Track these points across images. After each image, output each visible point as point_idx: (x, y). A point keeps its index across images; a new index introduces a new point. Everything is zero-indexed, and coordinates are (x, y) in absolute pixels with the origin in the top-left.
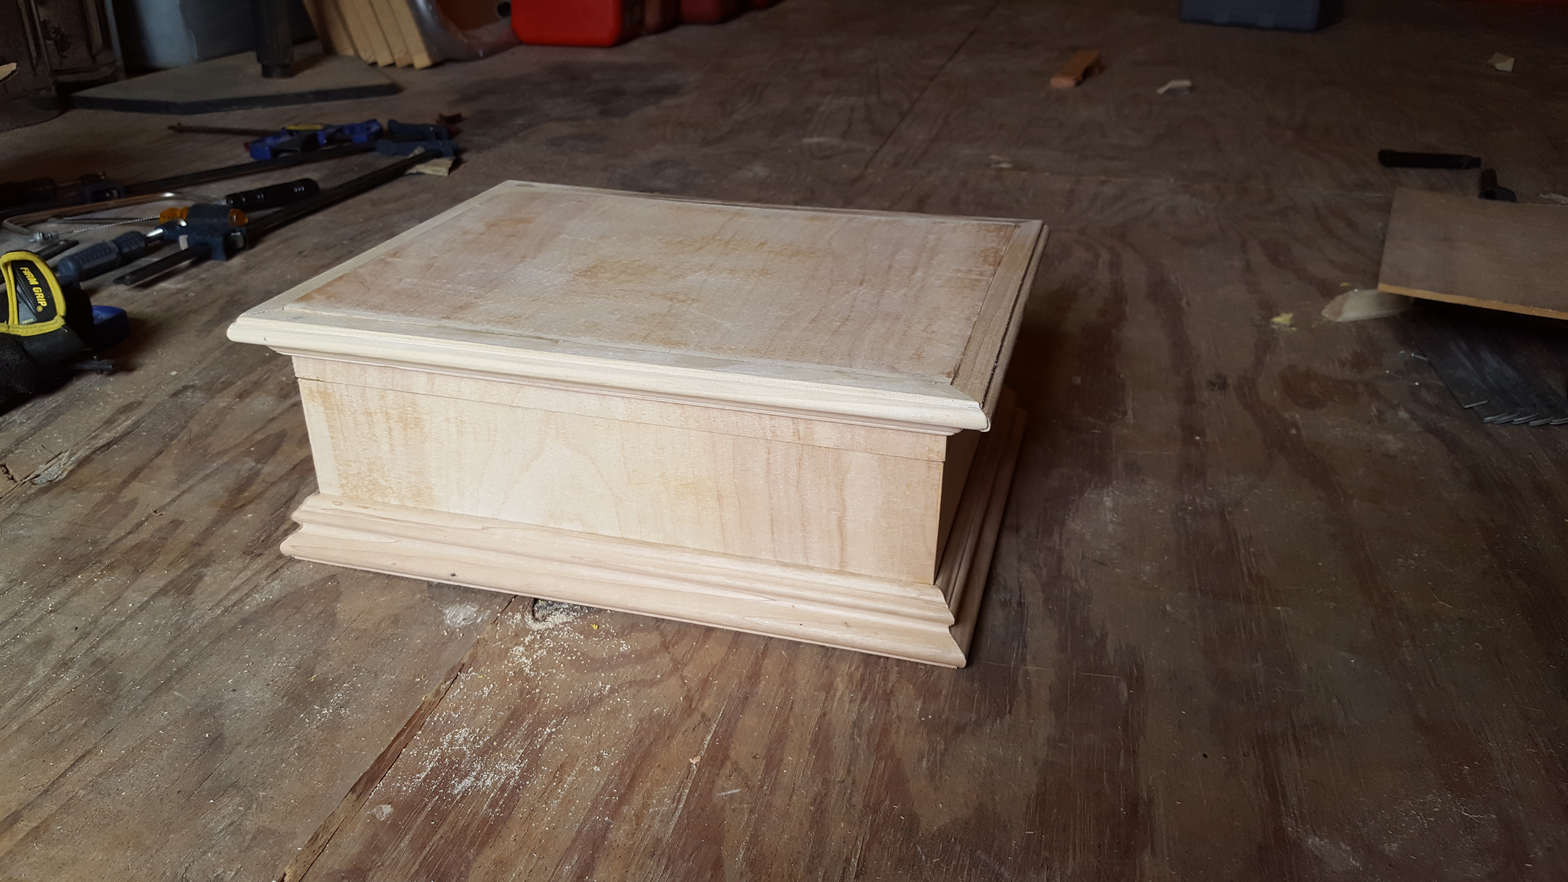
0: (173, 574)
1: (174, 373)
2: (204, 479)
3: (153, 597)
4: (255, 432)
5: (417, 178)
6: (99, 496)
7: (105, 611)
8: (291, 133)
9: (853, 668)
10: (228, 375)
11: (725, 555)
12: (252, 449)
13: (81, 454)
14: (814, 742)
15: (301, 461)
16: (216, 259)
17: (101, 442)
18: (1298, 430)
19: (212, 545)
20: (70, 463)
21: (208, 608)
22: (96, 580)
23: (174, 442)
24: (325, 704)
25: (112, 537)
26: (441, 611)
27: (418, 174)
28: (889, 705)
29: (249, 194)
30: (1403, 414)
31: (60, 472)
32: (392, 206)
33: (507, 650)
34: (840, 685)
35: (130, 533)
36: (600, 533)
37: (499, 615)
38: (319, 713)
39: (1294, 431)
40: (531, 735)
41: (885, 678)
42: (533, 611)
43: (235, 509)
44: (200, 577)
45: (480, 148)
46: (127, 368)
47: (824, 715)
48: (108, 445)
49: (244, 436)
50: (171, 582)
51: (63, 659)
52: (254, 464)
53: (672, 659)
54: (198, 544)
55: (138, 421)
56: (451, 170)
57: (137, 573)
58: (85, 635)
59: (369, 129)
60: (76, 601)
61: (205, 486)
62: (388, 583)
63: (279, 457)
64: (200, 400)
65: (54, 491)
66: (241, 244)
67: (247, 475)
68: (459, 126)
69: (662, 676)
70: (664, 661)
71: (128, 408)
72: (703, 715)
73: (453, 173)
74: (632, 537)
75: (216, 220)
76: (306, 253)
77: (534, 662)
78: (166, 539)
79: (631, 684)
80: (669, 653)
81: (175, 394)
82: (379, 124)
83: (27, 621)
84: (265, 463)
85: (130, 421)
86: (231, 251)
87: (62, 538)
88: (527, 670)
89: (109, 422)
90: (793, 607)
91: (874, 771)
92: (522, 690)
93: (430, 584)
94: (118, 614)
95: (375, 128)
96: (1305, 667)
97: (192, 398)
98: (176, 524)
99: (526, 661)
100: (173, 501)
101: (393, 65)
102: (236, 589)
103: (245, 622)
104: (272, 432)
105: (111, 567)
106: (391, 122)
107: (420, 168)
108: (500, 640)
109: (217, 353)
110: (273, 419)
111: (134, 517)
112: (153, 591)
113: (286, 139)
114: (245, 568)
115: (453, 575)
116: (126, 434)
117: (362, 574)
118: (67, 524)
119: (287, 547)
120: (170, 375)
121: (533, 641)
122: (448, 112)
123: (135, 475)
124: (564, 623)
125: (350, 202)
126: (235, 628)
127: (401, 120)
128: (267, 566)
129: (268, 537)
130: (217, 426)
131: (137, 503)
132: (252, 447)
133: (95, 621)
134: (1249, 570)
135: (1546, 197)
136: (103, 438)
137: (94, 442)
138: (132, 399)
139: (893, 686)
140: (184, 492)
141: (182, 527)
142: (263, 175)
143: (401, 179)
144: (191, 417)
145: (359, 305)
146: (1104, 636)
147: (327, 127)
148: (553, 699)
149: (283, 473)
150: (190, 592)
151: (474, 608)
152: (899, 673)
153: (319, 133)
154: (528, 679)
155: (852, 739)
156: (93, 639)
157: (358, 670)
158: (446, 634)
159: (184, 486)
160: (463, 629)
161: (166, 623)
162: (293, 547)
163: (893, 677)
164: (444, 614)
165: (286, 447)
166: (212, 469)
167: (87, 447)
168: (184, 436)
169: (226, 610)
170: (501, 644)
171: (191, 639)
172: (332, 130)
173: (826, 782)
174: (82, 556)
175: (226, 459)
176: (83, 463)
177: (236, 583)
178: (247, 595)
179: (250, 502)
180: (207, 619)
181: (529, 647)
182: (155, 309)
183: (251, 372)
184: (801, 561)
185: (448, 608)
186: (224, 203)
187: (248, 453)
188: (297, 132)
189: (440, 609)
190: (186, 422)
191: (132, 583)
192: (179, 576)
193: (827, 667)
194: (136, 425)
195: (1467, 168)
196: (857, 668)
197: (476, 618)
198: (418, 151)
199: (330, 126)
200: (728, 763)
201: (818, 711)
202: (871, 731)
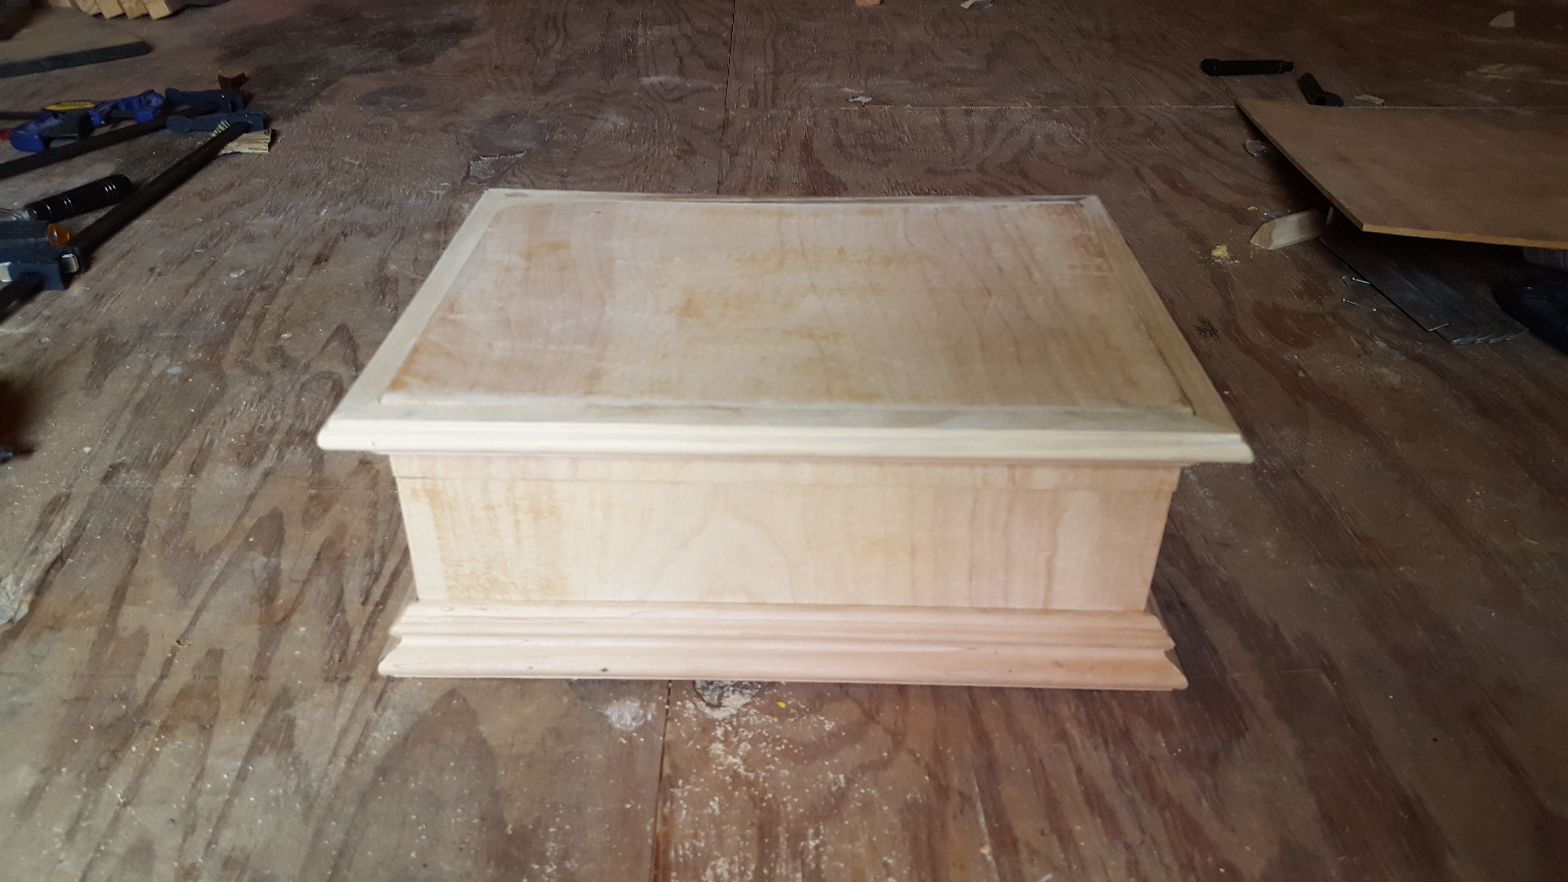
0: (254, 724)
1: (87, 450)
2: (214, 588)
3: (248, 759)
4: (241, 517)
5: (235, 160)
6: (90, 633)
7: (196, 789)
8: (55, 114)
9: (1073, 709)
10: (159, 444)
11: (914, 608)
12: (251, 540)
13: (31, 576)
14: (1089, 802)
15: (322, 547)
16: (49, 289)
17: (49, 557)
18: (1304, 372)
19: (277, 676)
20: (21, 591)
21: (325, 762)
22: (157, 749)
23: (145, 543)
24: (543, 860)
25: (142, 685)
26: (601, 714)
27: (234, 153)
28: (1134, 745)
29: (55, 200)
30: (1381, 344)
31: (16, 606)
32: (227, 198)
33: (705, 750)
34: (1074, 731)
35: (162, 677)
36: (769, 601)
37: (667, 707)
38: (543, 873)
39: (1301, 374)
40: (797, 854)
41: (1111, 714)
42: (699, 694)
43: (279, 623)
44: (291, 723)
45: (288, 115)
46: (25, 451)
47: (1079, 770)
48: (59, 560)
49: (230, 523)
50: (258, 735)
51: (181, 867)
52: (265, 560)
53: (886, 730)
54: (259, 678)
55: (79, 521)
56: (270, 145)
57: (206, 729)
58: (191, 828)
59: (149, 102)
60: (150, 784)
61: (220, 598)
62: (521, 689)
63: (291, 546)
64: (144, 482)
65: (26, 634)
66: (75, 267)
67: (265, 575)
68: (244, 88)
69: (889, 753)
70: (876, 733)
71: (56, 505)
72: (961, 794)
73: (272, 149)
74: (805, 601)
75: (32, 240)
76: (158, 270)
77: (745, 760)
78: (216, 678)
79: (864, 768)
80: (878, 723)
81: (107, 478)
82: (158, 96)
83: (101, 822)
84: (278, 555)
85: (68, 523)
86: (67, 279)
87: (78, 699)
88: (742, 771)
89: (43, 527)
90: (996, 653)
91: (1165, 824)
92: (752, 797)
93: (570, 682)
94: (216, 792)
95: (155, 101)
96: (1458, 628)
97: (132, 480)
98: (215, 655)
99: (735, 760)
100: (192, 624)
101: (123, 15)
102: (345, 731)
103: (383, 771)
104: (262, 514)
105: (166, 728)
106: (168, 91)
107: (232, 147)
108: (690, 739)
109: (127, 416)
110: (252, 497)
111: (155, 655)
112: (243, 751)
113: (53, 122)
114: (339, 700)
115: (605, 670)
116: (74, 541)
117: (484, 683)
118: (71, 678)
119: (385, 667)
120: (84, 452)
121: (726, 734)
122: (232, 72)
123: (119, 597)
124: (745, 705)
125: (172, 197)
126: (375, 782)
127: (178, 88)
128: (365, 691)
129: (343, 654)
130: (187, 514)
131: (147, 635)
132: (248, 536)
133: (192, 806)
134: (1353, 531)
136: (47, 551)
137: (39, 557)
138: (53, 492)
139: (1124, 722)
140: (199, 611)
141: (226, 657)
142: (41, 170)
143: (215, 162)
144: (147, 507)
146: (1276, 627)
147: (97, 103)
148: (793, 804)
149: (309, 565)
150: (290, 744)
151: (635, 702)
152: (1120, 705)
153: (91, 112)
154: (750, 784)
155: (1122, 791)
156: (205, 831)
157: (555, 806)
158: (624, 741)
159: (196, 602)
160: (639, 732)
161: (285, 792)
162: (396, 666)
163: (1118, 711)
164: (607, 717)
165: (293, 531)
166: (216, 574)
167: (34, 566)
168: (153, 536)
169: (350, 761)
170: (695, 744)
171: (330, 807)
172: (107, 108)
173: (1128, 847)
174: (119, 719)
175: (225, 557)
176: (40, 588)
177: (340, 722)
178: (365, 735)
179: (292, 611)
180: (334, 777)
181: (726, 742)
182: (9, 364)
183: (185, 437)
184: (1000, 604)
185: (606, 709)
186: (26, 215)
187: (249, 547)
188: (63, 113)
189: (599, 710)
190: (145, 514)
191: (208, 743)
192: (265, 724)
193: (1047, 712)
194: (80, 526)
195: (1281, 72)
196: (1077, 708)
197: (645, 716)
198: (222, 127)
199: (103, 103)
200: (1021, 846)
201: (1071, 766)
202: (1135, 780)
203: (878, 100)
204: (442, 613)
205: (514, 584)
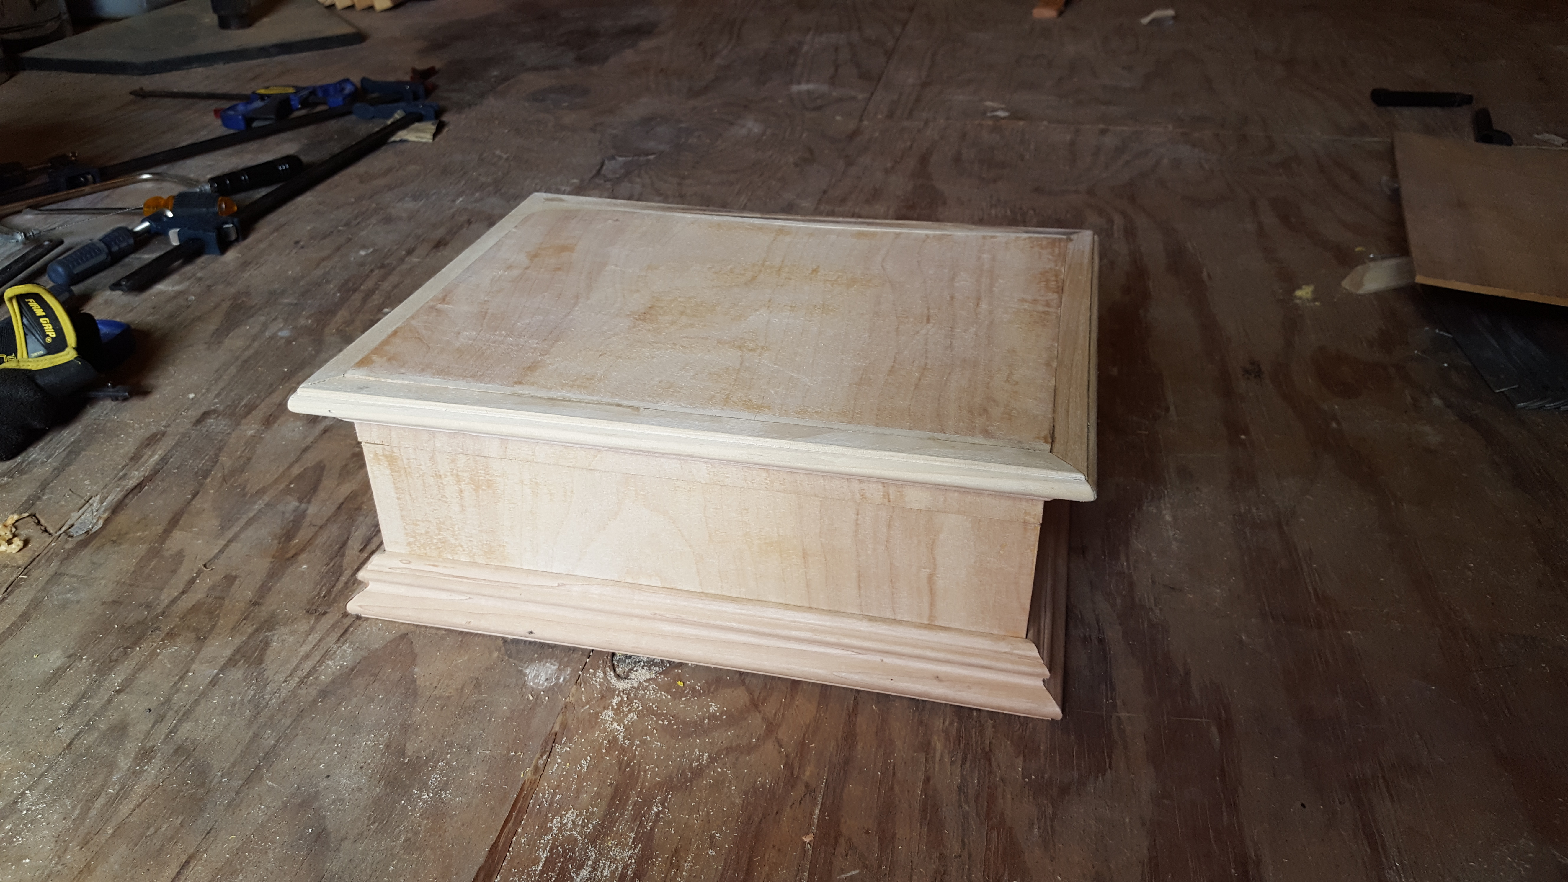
0: (238, 640)
1: (192, 396)
2: (248, 523)
3: (222, 670)
4: (291, 465)
5: (402, 147)
6: (142, 549)
7: (176, 688)
8: (262, 97)
9: (947, 723)
10: (249, 397)
11: (810, 609)
12: (292, 486)
13: (114, 497)
14: (923, 812)
15: (346, 498)
16: (209, 254)
17: (131, 483)
18: (1338, 423)
19: (271, 603)
20: (103, 509)
21: (282, 679)
22: (159, 651)
23: (208, 480)
24: (424, 786)
25: (165, 597)
26: (521, 671)
27: (402, 141)
28: (990, 764)
29: (233, 176)
30: (1437, 402)
31: (95, 521)
32: (381, 182)
33: (597, 715)
34: (938, 744)
35: (183, 593)
36: (679, 587)
37: (580, 672)
38: (420, 797)
39: (1334, 425)
40: (638, 815)
41: (981, 733)
42: (613, 665)
43: (288, 559)
44: (267, 644)
45: (461, 107)
46: (142, 392)
47: (927, 780)
48: (139, 486)
49: (281, 470)
50: (238, 650)
51: (143, 748)
52: (297, 504)
53: (764, 719)
54: (256, 603)
55: (166, 455)
56: (435, 136)
57: (201, 640)
58: (161, 718)
59: (343, 89)
60: (144, 678)
61: (250, 533)
62: (461, 641)
63: (322, 494)
64: (226, 428)
65: (94, 544)
66: (233, 236)
67: (292, 518)
68: (433, 80)
69: (757, 740)
70: (755, 721)
71: (152, 440)
72: (807, 785)
73: (437, 139)
74: (713, 592)
75: (204, 210)
76: (302, 243)
77: (627, 729)
78: (224, 598)
79: (729, 750)
80: (760, 712)
81: (199, 421)
82: (352, 84)
83: (97, 702)
84: (309, 502)
85: (157, 456)
86: (224, 245)
87: (114, 602)
88: (620, 737)
89: (135, 458)
90: (882, 660)
91: (988, 842)
92: (620, 762)
93: (505, 640)
94: (190, 692)
95: (348, 89)
96: (1383, 699)
97: (217, 425)
98: (230, 580)
99: (618, 728)
100: (221, 552)
101: (352, 7)
102: (307, 656)
103: (324, 694)
104: (309, 465)
105: (171, 635)
106: (364, 80)
107: (402, 135)
108: (587, 703)
109: (233, 370)
110: (306, 449)
111: (184, 573)
112: (223, 661)
113: (258, 104)
114: (312, 629)
115: (531, 633)
116: (155, 472)
117: (433, 631)
118: (115, 584)
119: (353, 606)
120: (188, 398)
121: (621, 703)
122: (422, 65)
123: (174, 522)
124: (648, 681)
125: (336, 178)
126: (315, 702)
127: (373, 78)
128: (333, 626)
129: (329, 592)
130: (250, 459)
131: (184, 556)
132: (291, 483)
133: (168, 701)
134: (1315, 589)
135: (1540, 137)
136: (133, 477)
137: (124, 483)
138: (153, 429)
139: (991, 743)
140: (230, 541)
141: (237, 582)
142: (238, 147)
143: (384, 148)
144: (220, 449)
145: (425, 368)
146: (1187, 673)
147: (298, 89)
148: (653, 772)
149: (330, 514)
150: (260, 661)
151: (554, 665)
152: (994, 726)
153: (291, 97)
154: (623, 750)
155: (961, 806)
156: (170, 721)
157: (450, 745)
158: (531, 698)
159: (230, 534)
160: (547, 691)
161: (242, 700)
162: (360, 606)
163: (989, 732)
164: (525, 675)
165: (328, 483)
166: (254, 512)
167: (118, 489)
168: (217, 474)
169: (301, 682)
170: (590, 708)
171: (271, 718)
172: (305, 93)
173: (942, 857)
174: (139, 623)
175: (266, 498)
176: (117, 508)
177: (306, 648)
178: (320, 662)
179: (303, 550)
180: (284, 692)
181: (617, 710)
182: (156, 317)
183: (273, 392)
184: (889, 615)
185: (527, 667)
186: (208, 187)
187: (287, 491)
188: (269, 96)
189: (520, 668)
190: (217, 455)
191: (198, 652)
192: (246, 643)
193: (921, 722)
194: (164, 460)
195: (1460, 105)
196: (951, 723)
197: (558, 678)
198: (398, 115)
199: (304, 89)
200: (842, 840)
201: (921, 776)
202: (977, 797)
203: (1015, 116)
204: (401, 565)
205: (462, 546)
